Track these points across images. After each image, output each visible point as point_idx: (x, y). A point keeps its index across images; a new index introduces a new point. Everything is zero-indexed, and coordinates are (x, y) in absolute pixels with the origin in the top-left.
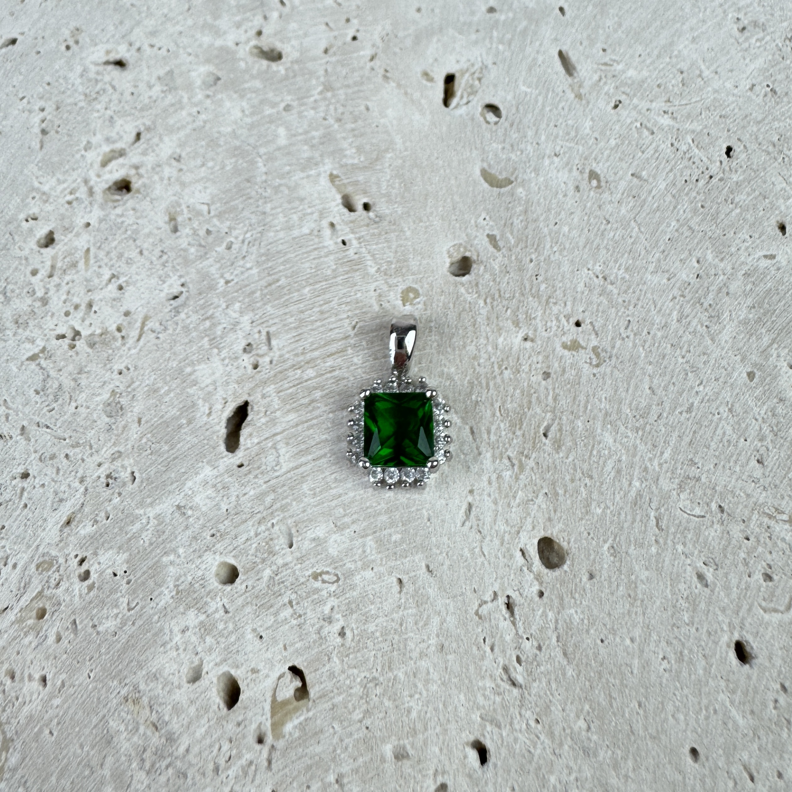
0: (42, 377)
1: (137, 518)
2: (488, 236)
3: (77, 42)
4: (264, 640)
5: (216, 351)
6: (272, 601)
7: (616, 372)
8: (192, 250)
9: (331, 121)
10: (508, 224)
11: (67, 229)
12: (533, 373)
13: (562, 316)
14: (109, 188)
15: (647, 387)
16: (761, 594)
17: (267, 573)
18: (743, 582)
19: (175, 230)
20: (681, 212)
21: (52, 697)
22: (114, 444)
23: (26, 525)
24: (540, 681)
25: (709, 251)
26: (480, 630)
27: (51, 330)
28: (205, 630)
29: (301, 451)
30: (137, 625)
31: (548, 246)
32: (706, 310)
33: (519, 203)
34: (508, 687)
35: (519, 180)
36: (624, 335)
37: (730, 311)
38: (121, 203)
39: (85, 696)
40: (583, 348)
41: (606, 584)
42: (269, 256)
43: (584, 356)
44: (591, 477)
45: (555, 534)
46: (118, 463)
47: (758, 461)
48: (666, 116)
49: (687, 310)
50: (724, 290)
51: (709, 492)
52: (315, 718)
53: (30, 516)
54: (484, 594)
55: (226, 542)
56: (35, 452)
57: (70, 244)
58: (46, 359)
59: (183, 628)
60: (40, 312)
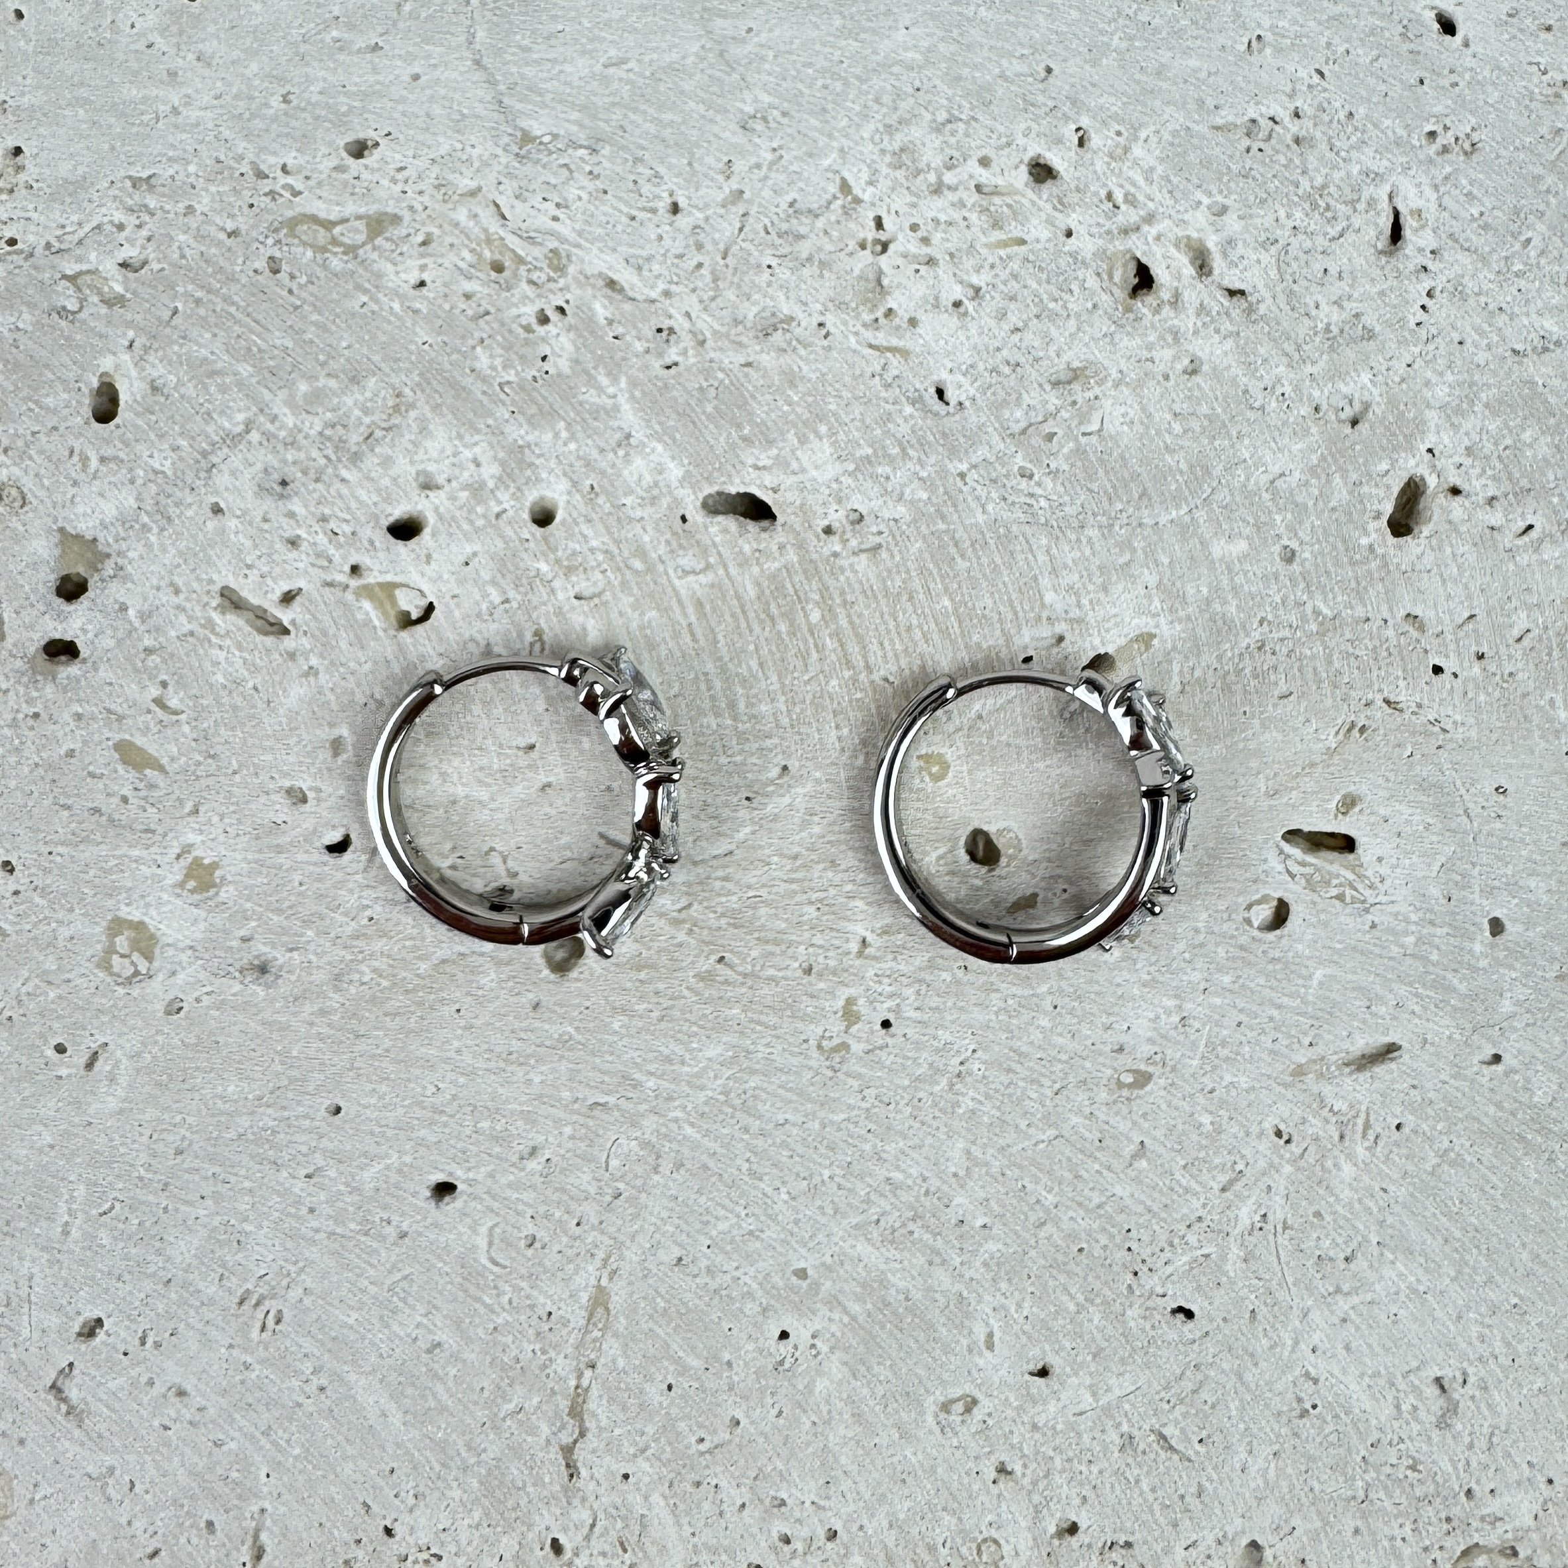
0: (815, 206)
1: (615, 380)
2: (1035, 895)
3: (1445, 150)
4: (464, 568)
5: (851, 467)
6: (509, 576)
7: (809, 1075)
8: (1019, 414)
9: (1258, 633)
12: (811, 951)
13: (898, 1001)
15: (788, 1116)
16: (509, 1228)
17: (544, 567)
18: (524, 1207)
19: (1054, 381)
20: (1071, 1213)
21: (402, 297)
22: (715, 333)
23: (607, 223)
25: (1001, 1248)
26: (472, 852)
27: (889, 206)
28: (476, 489)
29: (702, 605)
30: (482, 397)
31: (1014, 990)
35: (1134, 952)
36: (866, 1092)
37: (901, 1262)
38: (1107, 283)
39: (401, 341)
40: (848, 1027)
41: (525, 1024)
42: (1005, 539)
43: (835, 1029)
44: (661, 1019)
45: (587, 960)
46: (687, 341)
48: (1256, 1217)
50: (937, 1260)
52: (377, 639)
53: (619, 228)
54: (515, 859)
55: (583, 509)
56: (707, 219)
57: (1034, 210)
58: (844, 207)
59: (480, 459)
60: (919, 183)
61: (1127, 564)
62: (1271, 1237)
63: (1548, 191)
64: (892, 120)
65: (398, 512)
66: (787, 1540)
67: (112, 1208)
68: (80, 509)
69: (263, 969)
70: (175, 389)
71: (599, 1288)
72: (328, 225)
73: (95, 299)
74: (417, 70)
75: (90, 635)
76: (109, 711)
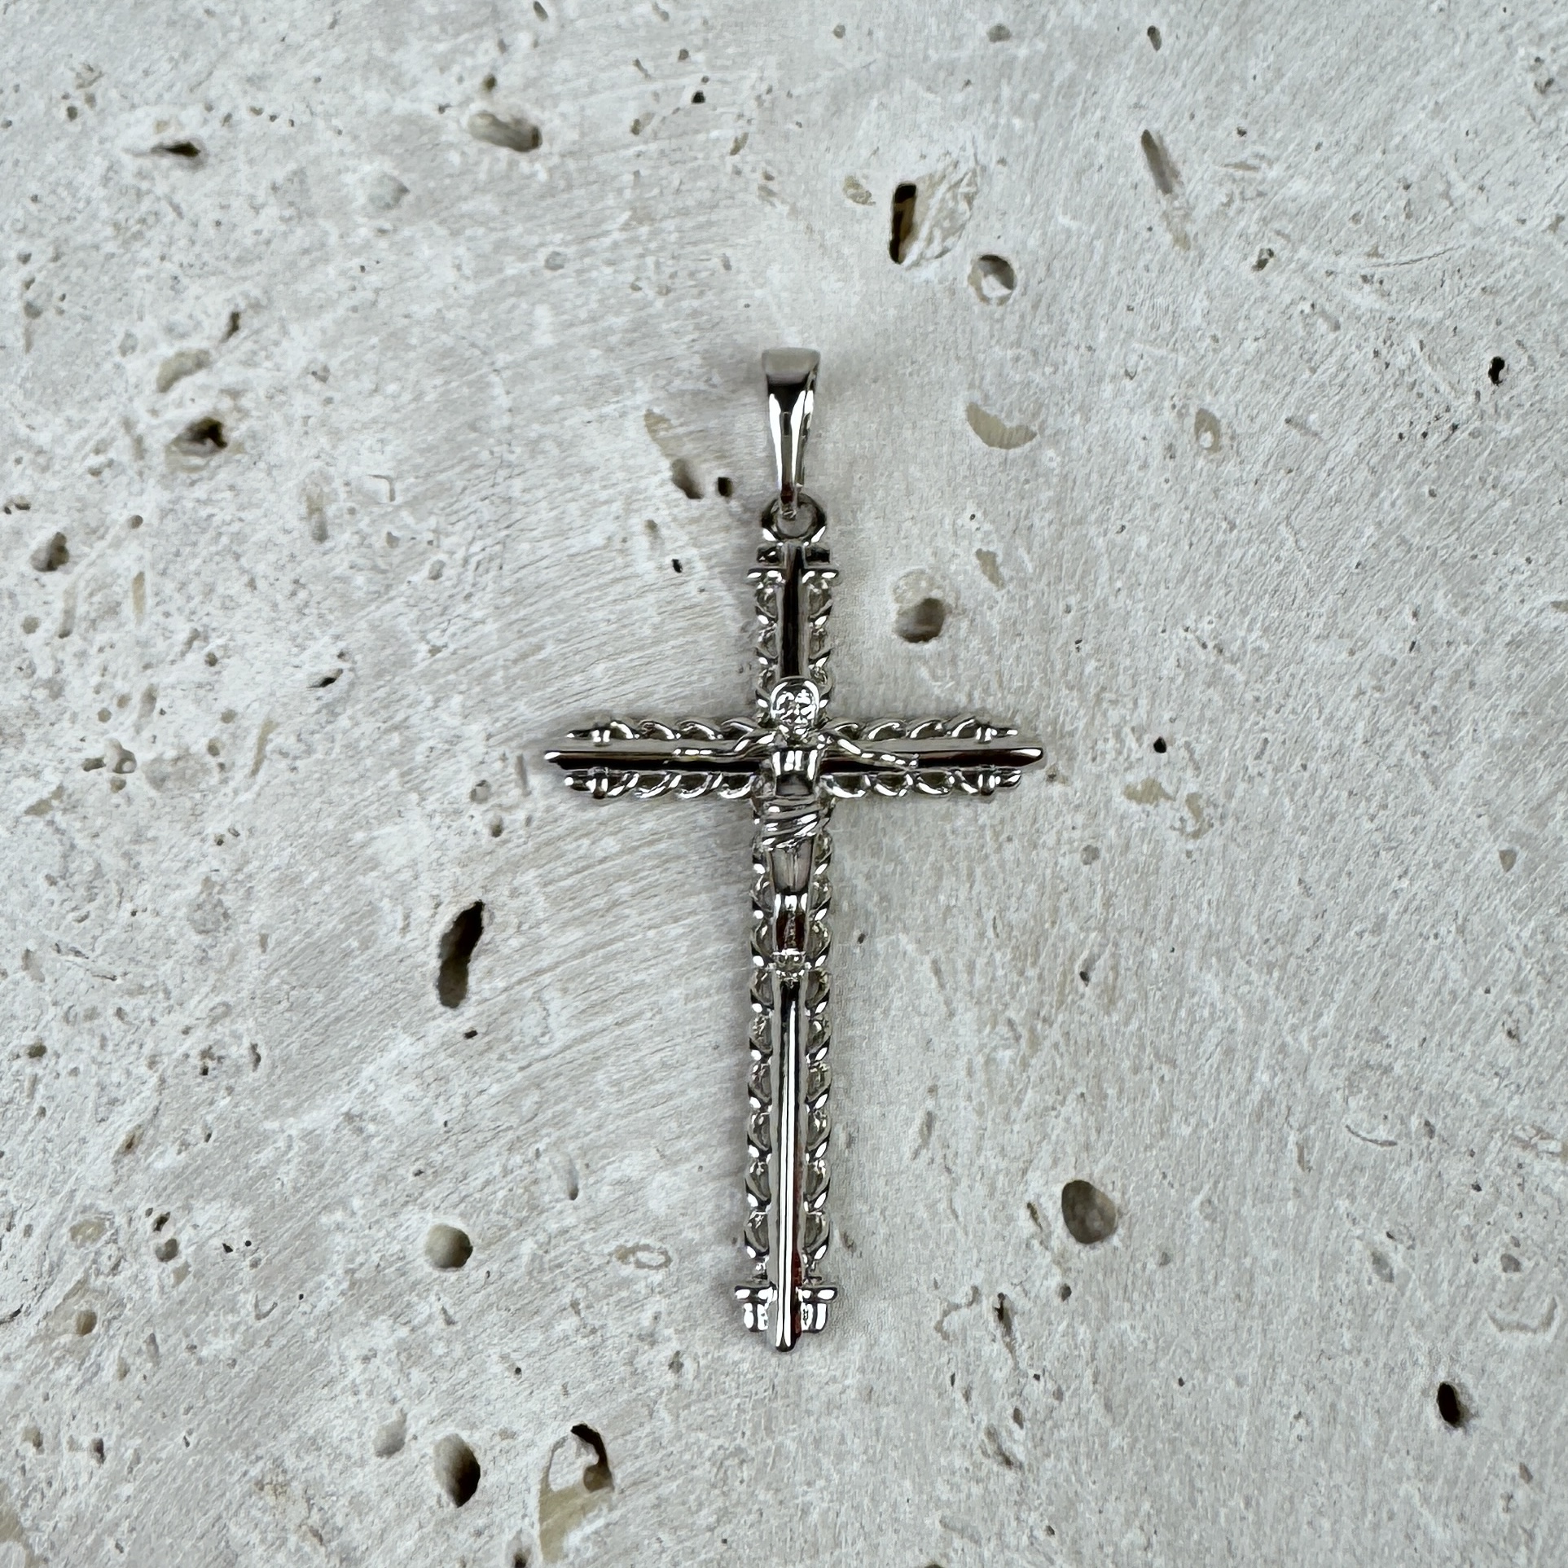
0: (59, 851)
2: (979, 553)
3: (91, 100)
4: (525, 1374)
5: (414, 797)
6: (537, 1303)
7: (1232, 846)
8: (360, 579)
9: (649, 292)
10: (1022, 529)
11: (94, 531)
12: (1065, 848)
13: (1127, 730)
14: (178, 441)
15: (1295, 881)
16: (1495, 1295)
17: (528, 1247)
18: (1463, 1272)
19: (321, 536)
20: (1386, 505)
21: (115, 1480)
23: (45, 1150)
24: (1058, 1458)
25: (1441, 593)
26: (944, 1359)
27: (71, 750)
28: (409, 1357)
29: (593, 1006)
30: (275, 1346)
31: (1103, 578)
32: (1425, 719)
33: (1047, 482)
34: (995, 1468)
35: (1048, 432)
36: (1253, 771)
37: (1475, 722)
38: (205, 473)
39: (179, 1481)
40: (1168, 797)
41: (1193, 1274)
42: (520, 594)
43: (1170, 814)
44: (1173, 1063)
45: (1096, 1175)
46: (222, 1029)
47: (1510, 1033)
48: (1367, 288)
49: (1386, 719)
50: (1466, 677)
51: (1407, 1095)
52: (624, 1522)
53: (53, 1132)
54: (953, 1291)
55: (447, 1186)
56: (55, 1004)
57: (101, 563)
58: (65, 811)
59: (365, 1352)
60: (48, 710)
61: (560, 445)
62: (1391, 269)
65: (435, 1486)
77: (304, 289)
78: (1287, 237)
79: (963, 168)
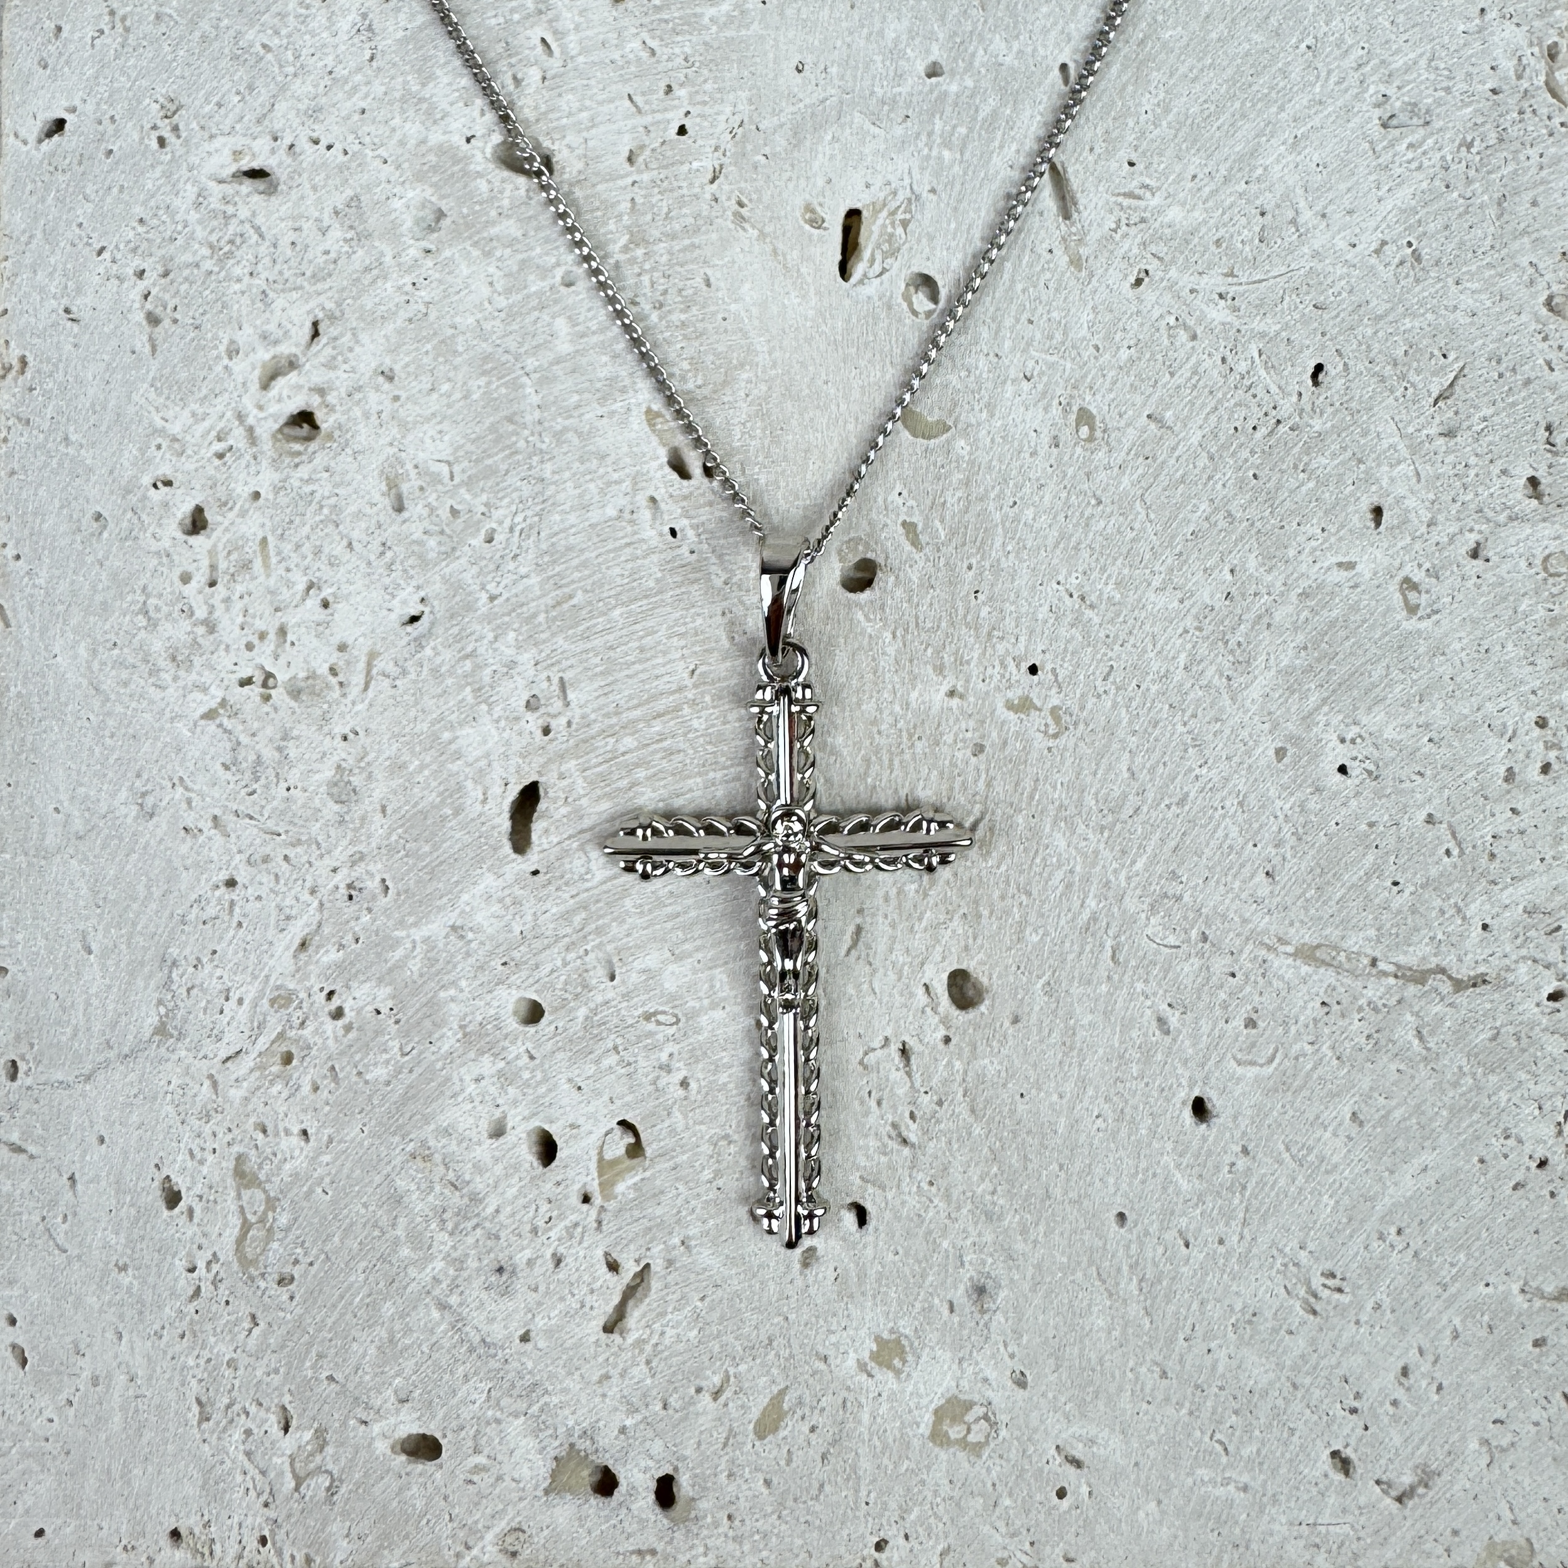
0: (228, 746)
1: (398, 942)
3: (175, 130)
4: (584, 1091)
5: (484, 707)
6: (591, 1046)
7: (1081, 744)
8: (432, 542)
9: (646, 307)
10: (938, 505)
11: (225, 504)
12: (959, 745)
13: (1009, 659)
14: (282, 428)
15: (1125, 768)
16: (1237, 1043)
17: (582, 1012)
18: (1217, 1029)
19: (400, 508)
20: (1219, 486)
21: (319, 1153)
22: (352, 842)
23: (245, 950)
24: (938, 1141)
25: (1253, 555)
26: (864, 1082)
27: (229, 671)
28: (506, 1079)
30: (416, 1073)
31: (998, 544)
33: (958, 467)
34: (897, 1146)
35: (960, 426)
36: (1101, 690)
37: (1268, 654)
38: (305, 457)
39: (360, 1153)
40: (1036, 709)
41: (1035, 1030)
42: (555, 555)
43: (1038, 721)
45: (972, 966)
46: (360, 869)
47: (1267, 874)
48: (1222, 304)
49: (1203, 650)
50: (1266, 620)
51: (1191, 915)
52: (653, 1178)
53: (249, 938)
54: (871, 1040)
55: (524, 974)
56: (241, 852)
57: (233, 529)
58: (229, 717)
59: (476, 1076)
60: (206, 642)
61: (580, 434)
62: (1241, 289)
63: (217, 28)
64: (144, 668)
65: (528, 1155)
66: (1546, 769)
67: (1220, 1442)
68: (525, 1472)
69: (980, 1291)
70: (407, 1379)
71: (1295, 955)
72: (246, 1227)
73: (318, 1458)
74: (94, 1140)
75: (651, 1463)
76: (725, 1445)
77: (368, 302)
78: (1160, 259)
79: (901, 196)
